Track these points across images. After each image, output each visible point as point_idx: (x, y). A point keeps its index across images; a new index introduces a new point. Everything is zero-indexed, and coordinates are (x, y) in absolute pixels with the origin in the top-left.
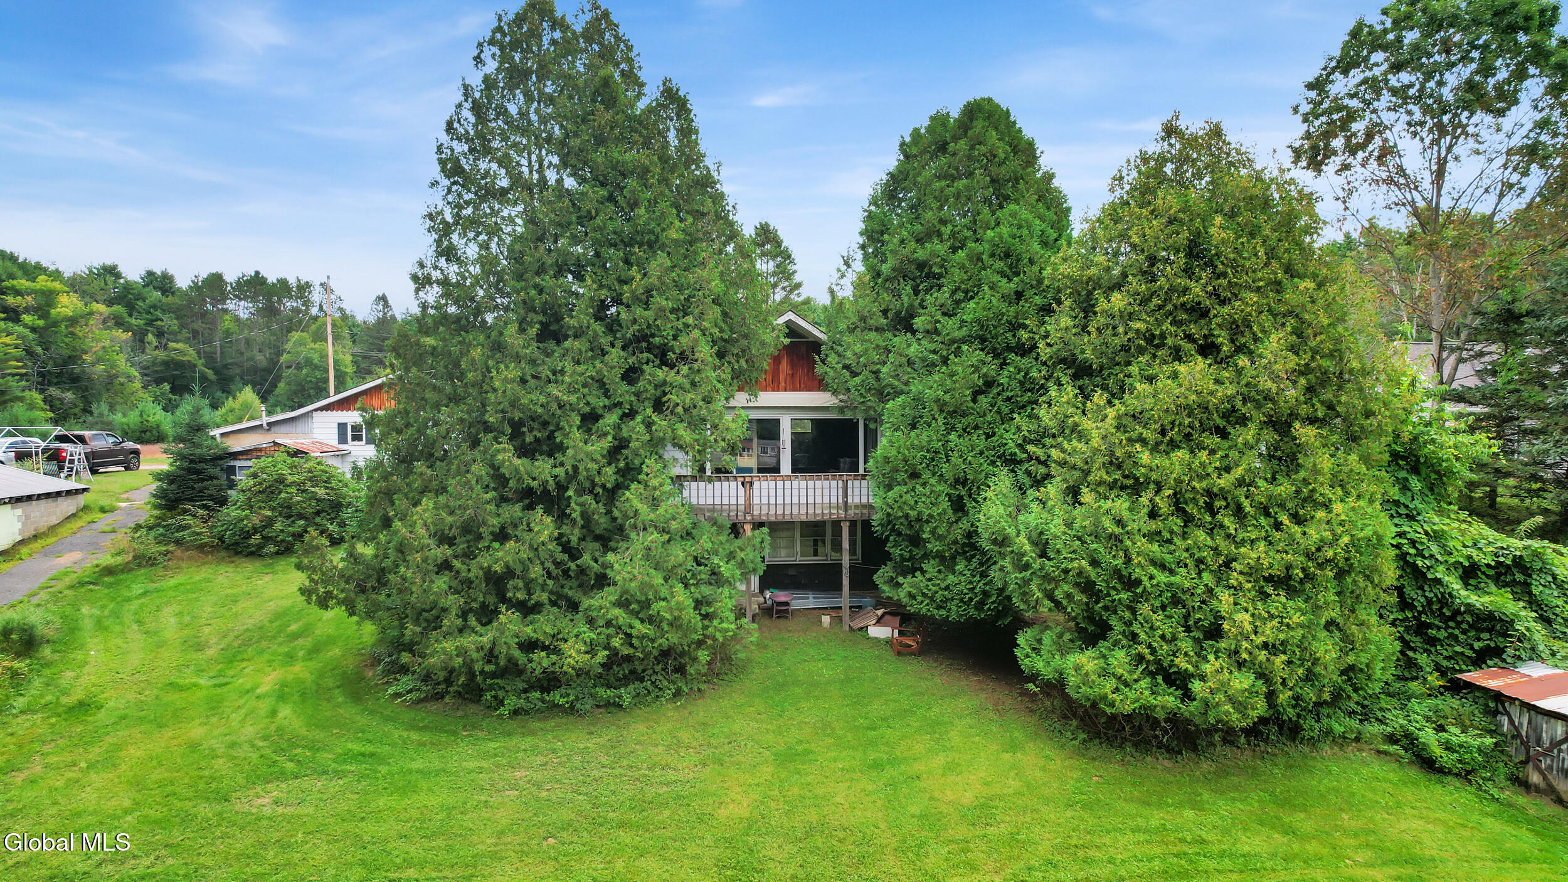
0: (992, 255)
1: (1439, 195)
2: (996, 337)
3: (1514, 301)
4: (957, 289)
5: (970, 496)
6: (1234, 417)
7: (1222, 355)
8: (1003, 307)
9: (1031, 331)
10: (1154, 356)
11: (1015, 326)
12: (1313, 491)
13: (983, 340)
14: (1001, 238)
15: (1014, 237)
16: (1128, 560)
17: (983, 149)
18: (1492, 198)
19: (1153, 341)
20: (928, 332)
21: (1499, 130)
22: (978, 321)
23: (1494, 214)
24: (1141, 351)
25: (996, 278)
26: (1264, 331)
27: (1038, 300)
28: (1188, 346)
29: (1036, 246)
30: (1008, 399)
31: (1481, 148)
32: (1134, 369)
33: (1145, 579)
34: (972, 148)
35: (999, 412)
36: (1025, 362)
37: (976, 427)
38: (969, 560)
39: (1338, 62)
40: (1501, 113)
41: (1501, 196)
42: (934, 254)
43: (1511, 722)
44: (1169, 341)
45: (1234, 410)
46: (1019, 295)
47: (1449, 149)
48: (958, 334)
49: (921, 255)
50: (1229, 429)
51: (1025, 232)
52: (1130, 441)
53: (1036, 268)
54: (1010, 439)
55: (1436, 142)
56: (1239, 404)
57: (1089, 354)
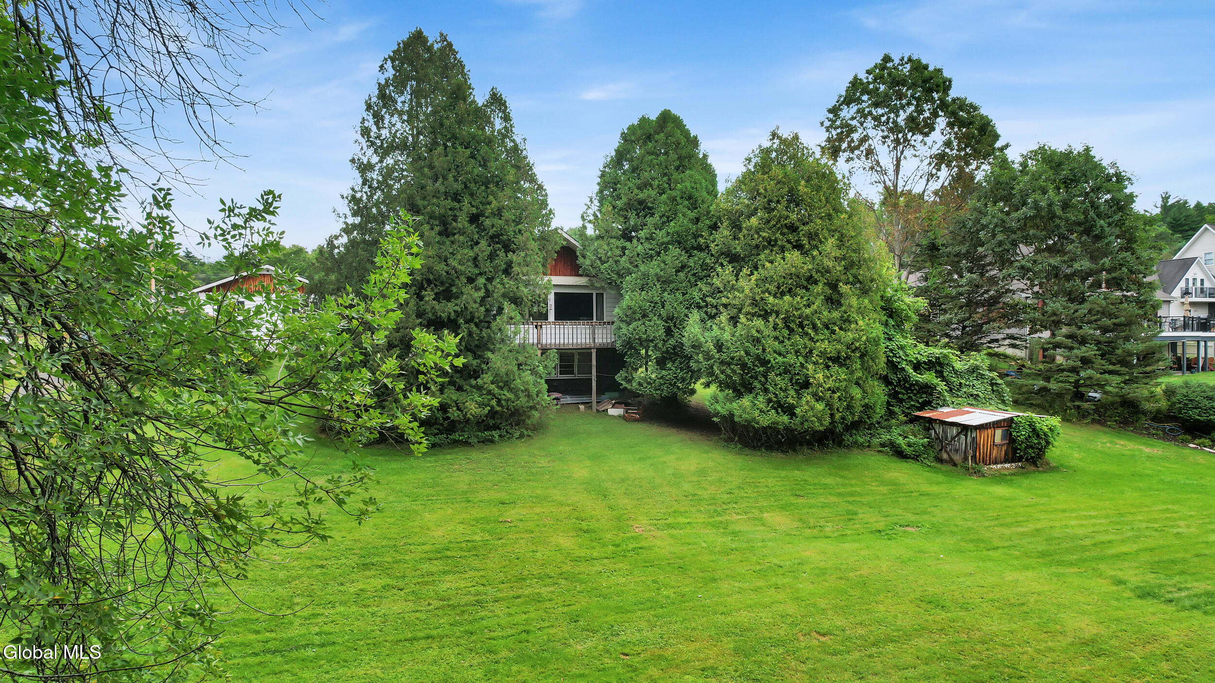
0: (682, 198)
1: (897, 179)
2: (687, 241)
3: (935, 239)
4: (664, 215)
5: (675, 326)
6: (811, 280)
7: (805, 250)
8: (690, 225)
9: (705, 239)
10: (772, 251)
11: (696, 236)
12: (849, 316)
13: (679, 243)
14: (686, 188)
15: (692, 188)
16: (764, 350)
17: (674, 140)
18: (923, 181)
19: (771, 243)
20: (647, 238)
21: (925, 144)
22: (677, 233)
23: (924, 191)
24: (765, 248)
25: (685, 210)
26: (825, 238)
27: (708, 222)
28: (789, 246)
29: (705, 194)
30: (694, 275)
31: (917, 153)
32: (762, 257)
33: (772, 360)
34: (667, 139)
35: (689, 281)
36: (703, 255)
37: (677, 290)
38: (674, 362)
39: (845, 99)
40: (926, 135)
41: (928, 181)
42: (649, 196)
43: (935, 432)
44: (779, 243)
45: (811, 276)
46: (697, 220)
47: (902, 153)
48: (665, 240)
49: (641, 196)
50: (809, 286)
51: (698, 186)
52: (763, 292)
53: (706, 205)
54: (696, 295)
55: (895, 148)
56: (814, 274)
57: (738, 249)
